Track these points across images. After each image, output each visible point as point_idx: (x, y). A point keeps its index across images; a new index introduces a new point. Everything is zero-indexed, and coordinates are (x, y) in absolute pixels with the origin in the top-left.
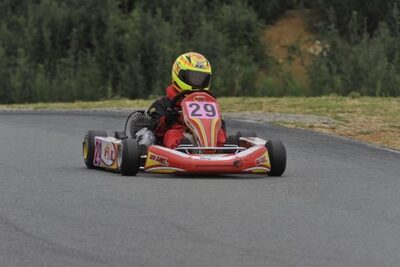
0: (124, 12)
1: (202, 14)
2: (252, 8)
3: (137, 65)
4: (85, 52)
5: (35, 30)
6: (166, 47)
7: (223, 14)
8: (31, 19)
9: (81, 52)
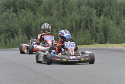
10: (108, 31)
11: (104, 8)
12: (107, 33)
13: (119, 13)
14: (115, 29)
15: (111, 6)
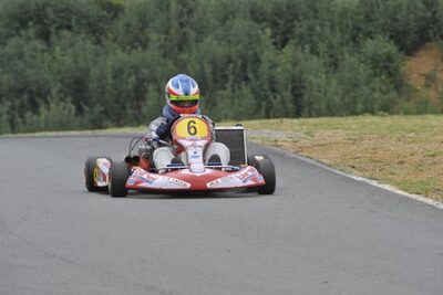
0: (277, 48)
1: (346, 49)
2: (392, 42)
3: (288, 95)
4: (241, 84)
5: (198, 66)
6: (313, 78)
7: (367, 48)
8: (194, 56)
9: (237, 85)
10: (304, 88)
11: (297, 24)
12: (301, 95)
13: (338, 35)
14: (324, 81)
15: (316, 17)
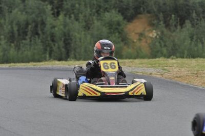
0: (55, 17)
1: (94, 18)
2: (120, 14)
3: (61, 43)
4: (35, 37)
5: (10, 27)
6: (76, 34)
7: (105, 17)
8: (7, 21)
9: (33, 38)
10: (71, 40)
11: (65, 3)
12: (69, 44)
13: (89, 10)
14: (83, 36)
